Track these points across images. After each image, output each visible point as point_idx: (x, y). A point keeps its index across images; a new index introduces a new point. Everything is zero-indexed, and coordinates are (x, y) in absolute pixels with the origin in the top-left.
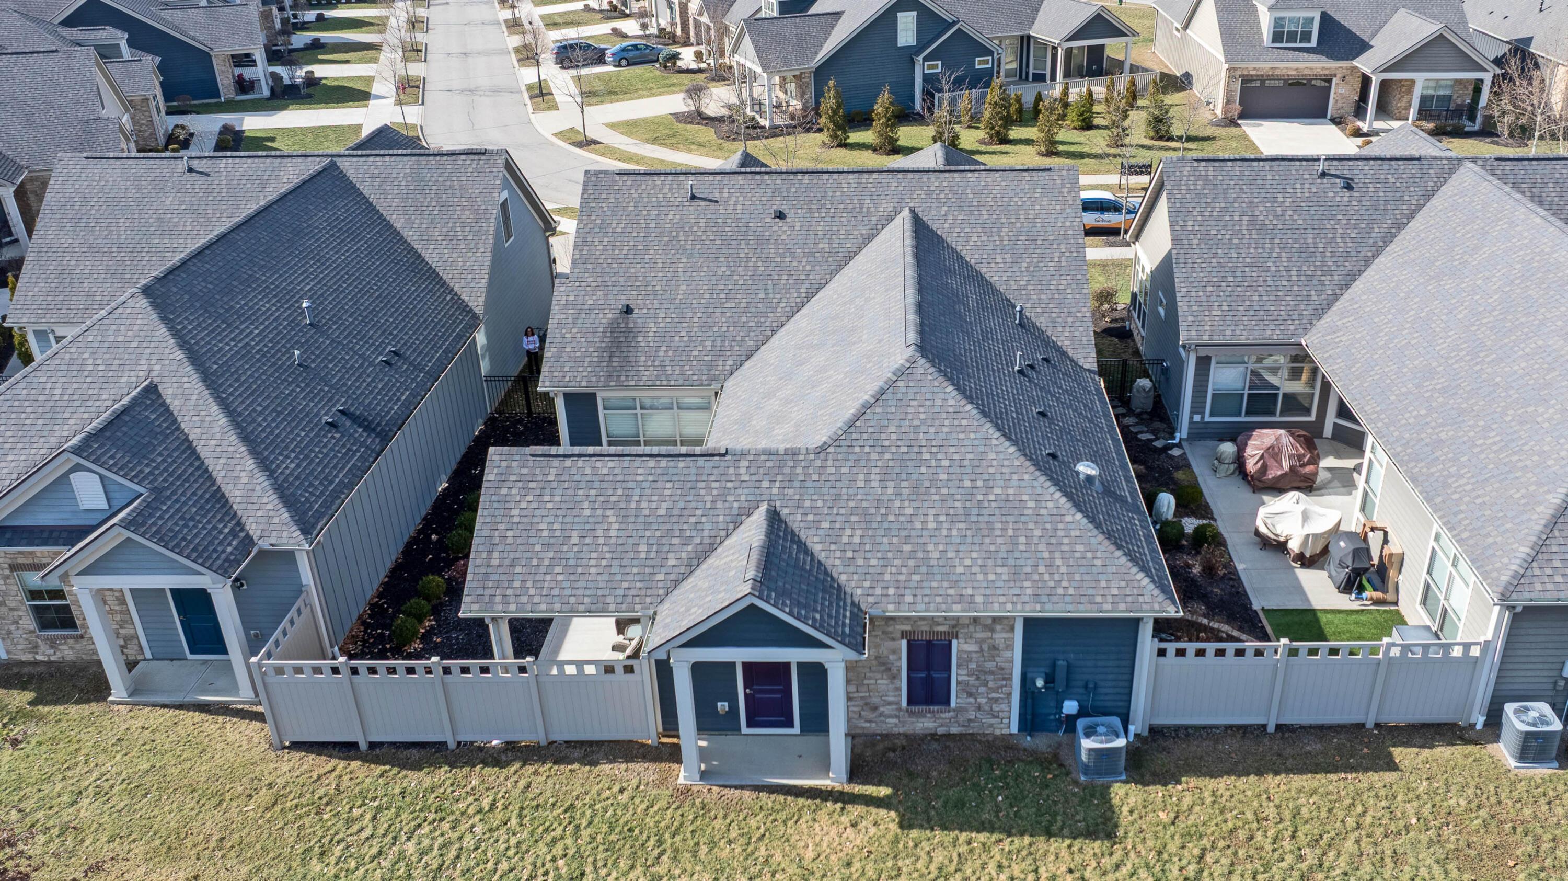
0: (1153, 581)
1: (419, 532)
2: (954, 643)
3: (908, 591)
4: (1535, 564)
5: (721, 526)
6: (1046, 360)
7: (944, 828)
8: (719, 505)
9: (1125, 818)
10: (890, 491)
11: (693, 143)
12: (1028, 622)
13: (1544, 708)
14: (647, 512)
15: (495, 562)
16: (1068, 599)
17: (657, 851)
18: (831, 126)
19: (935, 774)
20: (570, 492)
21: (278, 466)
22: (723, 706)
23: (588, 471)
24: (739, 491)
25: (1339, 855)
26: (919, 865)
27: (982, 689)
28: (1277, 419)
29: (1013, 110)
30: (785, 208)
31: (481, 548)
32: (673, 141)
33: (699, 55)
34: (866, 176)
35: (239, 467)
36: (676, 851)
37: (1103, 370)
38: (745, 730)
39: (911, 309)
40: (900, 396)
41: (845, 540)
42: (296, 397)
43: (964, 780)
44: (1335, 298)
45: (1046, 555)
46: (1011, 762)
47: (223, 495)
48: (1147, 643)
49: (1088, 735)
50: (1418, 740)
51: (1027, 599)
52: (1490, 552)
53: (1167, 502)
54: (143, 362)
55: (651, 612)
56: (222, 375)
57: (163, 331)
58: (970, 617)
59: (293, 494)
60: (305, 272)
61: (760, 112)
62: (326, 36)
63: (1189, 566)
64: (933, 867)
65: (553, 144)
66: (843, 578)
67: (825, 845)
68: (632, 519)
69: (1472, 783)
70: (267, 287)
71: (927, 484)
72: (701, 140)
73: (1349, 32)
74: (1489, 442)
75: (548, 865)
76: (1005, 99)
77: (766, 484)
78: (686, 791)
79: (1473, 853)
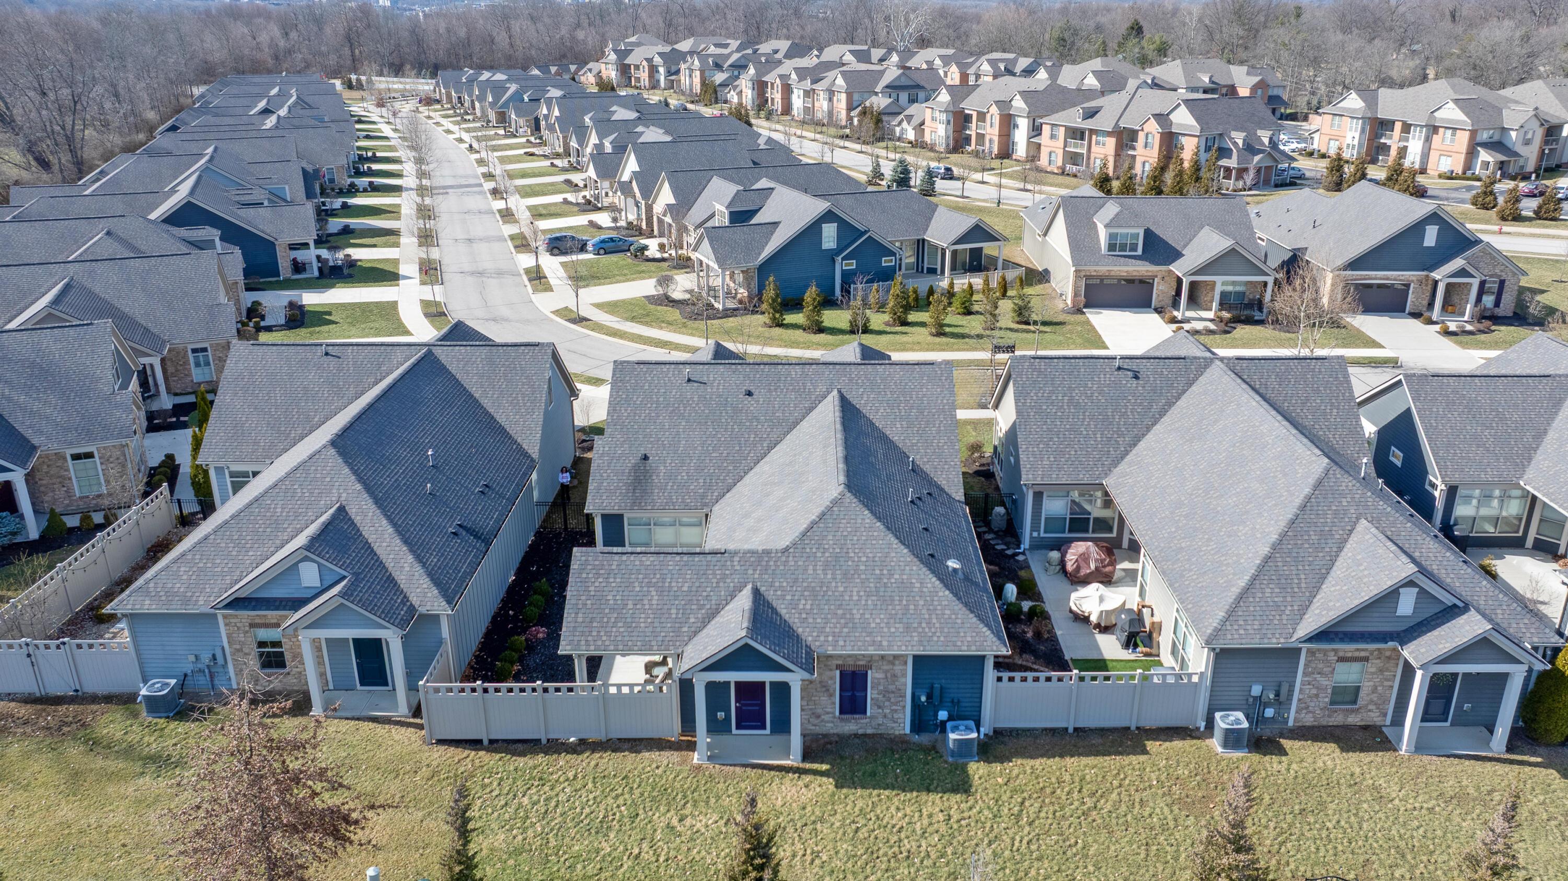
0: (993, 633)
1: (500, 609)
2: (869, 672)
3: (841, 638)
4: (1227, 623)
5: (723, 598)
6: (929, 494)
7: (863, 787)
8: (721, 584)
9: (976, 781)
10: (829, 576)
11: (663, 322)
12: (916, 658)
13: (1240, 715)
14: (676, 589)
15: (580, 620)
16: (940, 643)
17: (683, 802)
18: (772, 311)
19: (857, 757)
20: (626, 576)
21: (427, 560)
22: (721, 715)
23: (637, 563)
24: (734, 576)
25: (1107, 801)
26: (848, 808)
27: (887, 704)
28: (1090, 535)
29: (911, 300)
30: (752, 388)
31: (571, 611)
32: (648, 319)
33: (662, 247)
34: (808, 366)
35: (403, 561)
36: (695, 801)
37: (969, 500)
38: (734, 731)
39: (841, 460)
40: (835, 517)
41: (801, 607)
42: (431, 516)
43: (875, 761)
44: (1127, 453)
45: (927, 616)
46: (905, 750)
47: (394, 579)
48: (990, 673)
49: (953, 732)
50: (1162, 737)
51: (915, 643)
52: (1203, 616)
53: (1011, 590)
54: (334, 491)
55: (680, 651)
56: (386, 500)
57: (346, 470)
58: (879, 655)
59: (438, 578)
60: (424, 429)
61: (715, 297)
62: (353, 222)
63: (1025, 633)
64: (856, 809)
65: (552, 320)
66: (800, 630)
67: (788, 798)
68: (666, 593)
69: (1194, 761)
70: (403, 440)
71: (852, 572)
72: (670, 319)
73: (1167, 243)
74: (1209, 548)
75: (615, 810)
76: (904, 292)
77: (750, 572)
78: (698, 768)
79: (1189, 800)
